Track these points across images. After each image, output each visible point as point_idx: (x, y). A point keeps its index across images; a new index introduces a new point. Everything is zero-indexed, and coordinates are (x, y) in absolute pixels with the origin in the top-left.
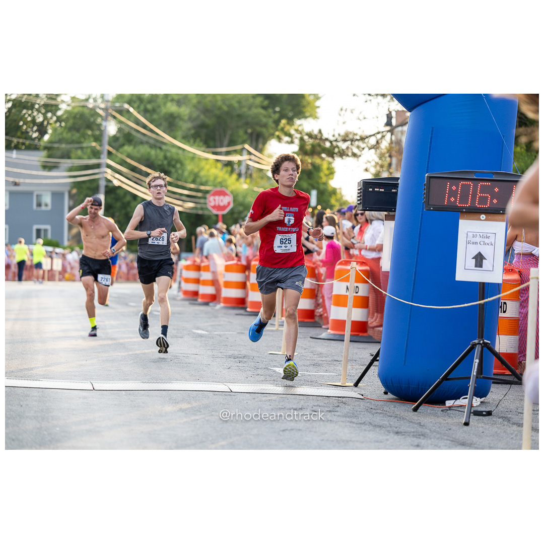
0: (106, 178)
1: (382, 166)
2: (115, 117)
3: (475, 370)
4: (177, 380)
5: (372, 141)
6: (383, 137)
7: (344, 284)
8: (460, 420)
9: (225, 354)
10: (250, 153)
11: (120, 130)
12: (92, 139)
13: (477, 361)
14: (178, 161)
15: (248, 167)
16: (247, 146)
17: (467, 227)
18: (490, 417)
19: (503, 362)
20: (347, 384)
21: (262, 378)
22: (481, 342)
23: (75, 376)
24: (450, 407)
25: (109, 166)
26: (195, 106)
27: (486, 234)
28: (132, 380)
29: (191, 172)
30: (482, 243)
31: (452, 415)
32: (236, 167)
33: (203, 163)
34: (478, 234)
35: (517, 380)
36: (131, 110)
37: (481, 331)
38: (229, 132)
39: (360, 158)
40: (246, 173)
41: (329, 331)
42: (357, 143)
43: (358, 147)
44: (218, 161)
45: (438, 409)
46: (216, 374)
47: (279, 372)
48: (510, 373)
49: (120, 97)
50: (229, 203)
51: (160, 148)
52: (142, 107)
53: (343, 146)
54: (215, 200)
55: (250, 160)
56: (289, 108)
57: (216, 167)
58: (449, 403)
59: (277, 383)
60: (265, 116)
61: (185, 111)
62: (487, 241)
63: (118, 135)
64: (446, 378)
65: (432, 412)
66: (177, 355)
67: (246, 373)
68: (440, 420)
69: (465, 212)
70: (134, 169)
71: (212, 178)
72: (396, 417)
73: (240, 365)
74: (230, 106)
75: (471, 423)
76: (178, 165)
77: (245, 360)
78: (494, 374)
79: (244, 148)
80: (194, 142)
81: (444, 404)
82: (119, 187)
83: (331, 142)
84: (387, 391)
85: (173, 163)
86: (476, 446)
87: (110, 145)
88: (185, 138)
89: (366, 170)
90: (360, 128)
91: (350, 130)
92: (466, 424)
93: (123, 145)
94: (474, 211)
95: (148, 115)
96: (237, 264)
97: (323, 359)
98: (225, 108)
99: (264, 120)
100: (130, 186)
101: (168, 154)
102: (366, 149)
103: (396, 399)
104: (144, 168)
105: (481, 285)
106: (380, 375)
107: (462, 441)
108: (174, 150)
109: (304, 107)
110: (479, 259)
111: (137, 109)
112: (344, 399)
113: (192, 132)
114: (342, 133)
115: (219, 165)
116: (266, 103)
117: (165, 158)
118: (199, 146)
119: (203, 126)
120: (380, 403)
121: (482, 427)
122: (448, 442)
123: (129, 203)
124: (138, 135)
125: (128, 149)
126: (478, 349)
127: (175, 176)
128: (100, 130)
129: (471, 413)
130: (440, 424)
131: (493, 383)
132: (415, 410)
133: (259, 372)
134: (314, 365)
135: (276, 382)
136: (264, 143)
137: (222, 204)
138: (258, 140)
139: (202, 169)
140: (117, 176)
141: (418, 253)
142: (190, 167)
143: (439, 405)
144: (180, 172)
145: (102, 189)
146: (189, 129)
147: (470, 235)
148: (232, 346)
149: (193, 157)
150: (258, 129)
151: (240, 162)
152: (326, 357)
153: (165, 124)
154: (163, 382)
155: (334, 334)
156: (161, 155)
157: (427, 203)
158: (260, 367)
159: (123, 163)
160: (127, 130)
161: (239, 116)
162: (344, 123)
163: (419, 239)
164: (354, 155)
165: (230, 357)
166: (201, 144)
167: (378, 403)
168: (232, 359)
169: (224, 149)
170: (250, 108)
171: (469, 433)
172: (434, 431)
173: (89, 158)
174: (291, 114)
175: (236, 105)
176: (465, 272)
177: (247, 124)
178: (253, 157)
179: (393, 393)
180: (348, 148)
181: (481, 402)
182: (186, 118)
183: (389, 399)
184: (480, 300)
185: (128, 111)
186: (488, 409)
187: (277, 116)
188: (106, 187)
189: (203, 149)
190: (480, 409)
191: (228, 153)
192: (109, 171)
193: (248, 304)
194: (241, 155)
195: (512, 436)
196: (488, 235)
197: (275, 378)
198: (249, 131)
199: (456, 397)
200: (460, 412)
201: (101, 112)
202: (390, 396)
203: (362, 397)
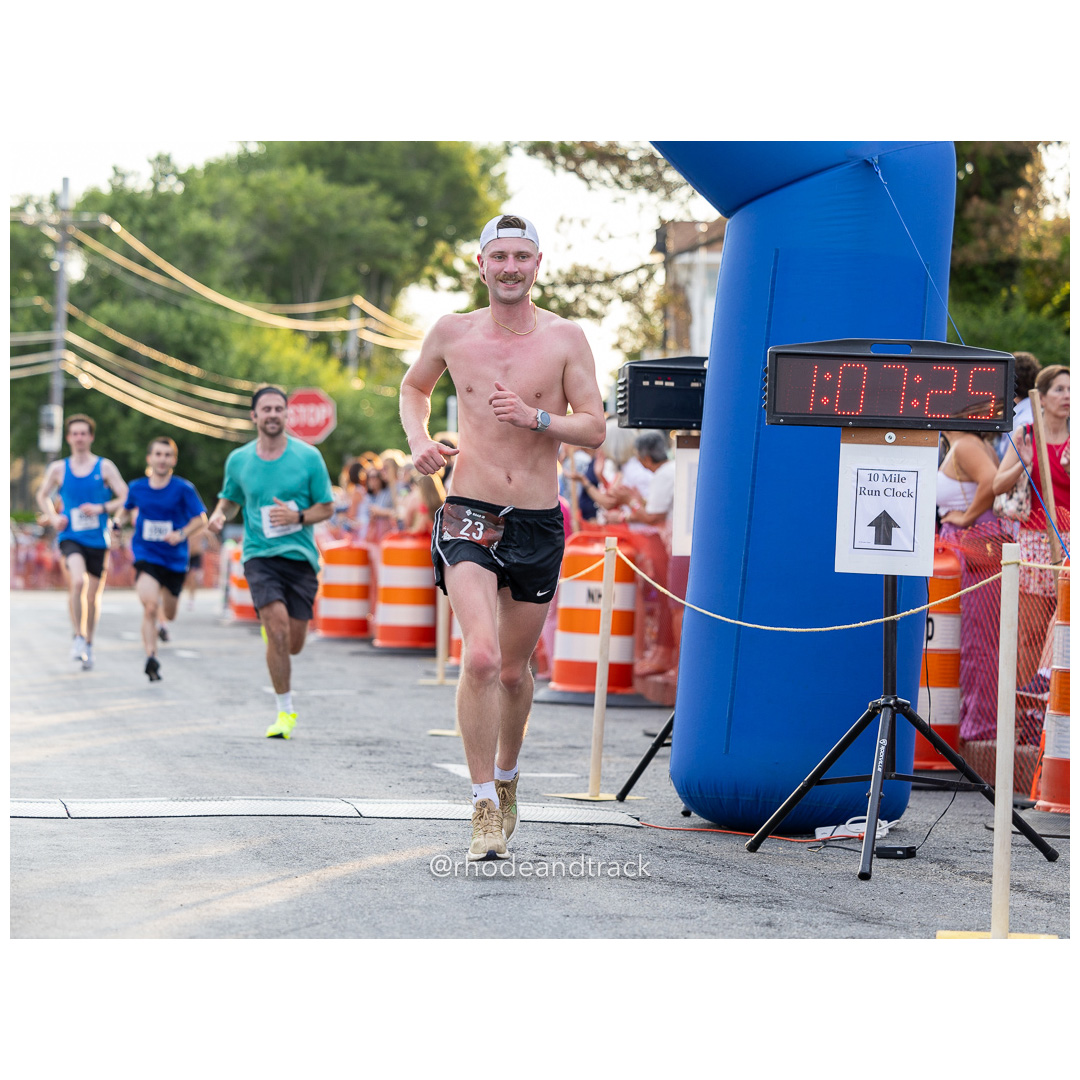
0: (66, 372)
1: (650, 337)
2: (80, 244)
3: (881, 762)
4: (243, 794)
5: (629, 284)
6: (651, 276)
7: (584, 587)
8: (850, 868)
9: (338, 737)
10: (365, 315)
11: (91, 271)
12: (33, 290)
13: (882, 743)
14: (216, 333)
15: (362, 344)
16: (359, 300)
17: (856, 460)
18: (913, 860)
19: (937, 744)
20: (602, 796)
21: (422, 786)
22: (892, 702)
23: (26, 788)
24: (824, 841)
25: (70, 347)
26: (249, 219)
27: (897, 473)
28: (148, 794)
29: (243, 357)
30: (890, 493)
31: (830, 858)
32: (337, 344)
33: (268, 337)
34: (881, 473)
35: (969, 782)
36: (116, 227)
37: (890, 679)
38: (321, 272)
39: (604, 320)
40: (359, 356)
41: (552, 685)
42: (596, 289)
43: (599, 297)
44: (298, 332)
45: (800, 845)
46: (323, 780)
47: (456, 772)
48: (953, 767)
49: (92, 200)
50: (327, 421)
51: (178, 308)
52: (138, 221)
53: (568, 295)
54: (297, 413)
55: (366, 328)
56: (445, 218)
57: (295, 346)
58: (822, 833)
59: (455, 796)
60: (397, 237)
61: (227, 228)
62: (900, 487)
63: (88, 283)
64: (816, 780)
65: (788, 852)
66: (237, 740)
67: (386, 776)
68: (808, 868)
69: (853, 427)
70: (122, 352)
71: (286, 368)
72: (714, 864)
73: (372, 759)
74: (323, 217)
75: (874, 875)
76: (216, 343)
77: (380, 748)
78: (916, 771)
79: (353, 306)
80: (250, 292)
81: (812, 834)
82: (93, 391)
83: (542, 288)
84: (690, 809)
85: (205, 338)
86: (890, 921)
87: (71, 301)
88: (230, 286)
89: (618, 346)
90: (601, 259)
91: (582, 262)
92: (865, 876)
93: (97, 302)
94: (871, 424)
95: (151, 238)
96: (349, 549)
97: (546, 744)
98: (312, 221)
99: (394, 245)
100: (115, 388)
101: (195, 320)
102: (617, 302)
103: (709, 827)
104: (144, 350)
105: (890, 580)
106: (673, 776)
107: (861, 913)
108: (206, 311)
109: (477, 215)
110: (884, 527)
111: (128, 225)
112: (600, 829)
113: (244, 271)
114: (567, 269)
115: (302, 341)
116: (398, 208)
117: (189, 327)
118: (258, 301)
119: (265, 259)
120: (677, 835)
121: (899, 882)
122: (833, 914)
123: (113, 424)
124: (131, 281)
125: (109, 309)
126: (884, 718)
127: (209, 365)
128: (49, 270)
129: (873, 852)
130: (809, 876)
131: (915, 788)
132: (753, 848)
133: (415, 773)
134: (527, 757)
135: (451, 795)
136: (395, 294)
137: (312, 422)
138: (383, 286)
139: (263, 350)
140: (89, 366)
141: (750, 516)
142: (240, 345)
143: (802, 837)
144: (219, 356)
145: (58, 396)
146: (237, 267)
147: (864, 475)
148: (349, 720)
149: (248, 326)
150: (383, 263)
151: (344, 335)
152: (550, 740)
153: (186, 256)
154: (215, 798)
155: (564, 693)
156: (179, 321)
157: (773, 409)
158: (415, 763)
159: (99, 339)
160: (106, 269)
161: (342, 237)
162: (569, 247)
163: (753, 487)
164: (592, 314)
165: (348, 743)
166: (264, 297)
167: (672, 835)
168: (354, 748)
169: (310, 308)
170: (364, 218)
171: (872, 895)
172: (799, 893)
173: (28, 330)
174: (450, 231)
175: (334, 214)
176: (856, 553)
177: (358, 253)
178: (373, 324)
179: (702, 814)
180: (577, 300)
181: (890, 830)
182: (231, 242)
183: (695, 826)
184: (887, 616)
185: (109, 230)
186: (907, 844)
187: (419, 236)
188: (66, 390)
189: (269, 306)
190: (889, 844)
191: (319, 316)
192: (71, 357)
193: (376, 632)
194: (347, 318)
195: (963, 901)
196: (902, 475)
197: (449, 786)
198: (365, 268)
199: (838, 820)
200: (847, 852)
201: (52, 233)
202: (696, 819)
203: (637, 823)
